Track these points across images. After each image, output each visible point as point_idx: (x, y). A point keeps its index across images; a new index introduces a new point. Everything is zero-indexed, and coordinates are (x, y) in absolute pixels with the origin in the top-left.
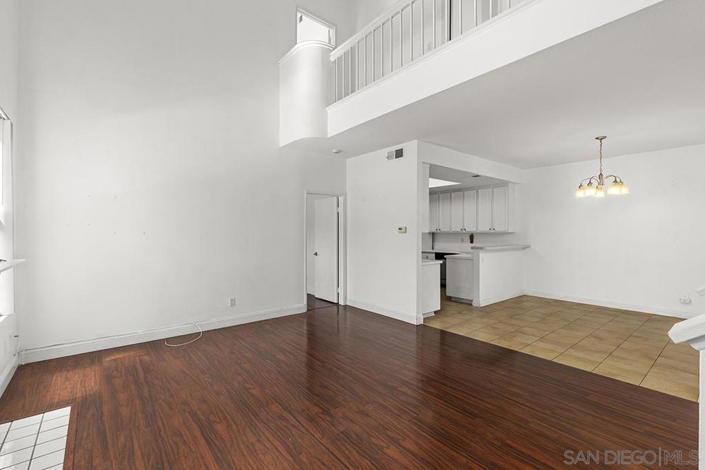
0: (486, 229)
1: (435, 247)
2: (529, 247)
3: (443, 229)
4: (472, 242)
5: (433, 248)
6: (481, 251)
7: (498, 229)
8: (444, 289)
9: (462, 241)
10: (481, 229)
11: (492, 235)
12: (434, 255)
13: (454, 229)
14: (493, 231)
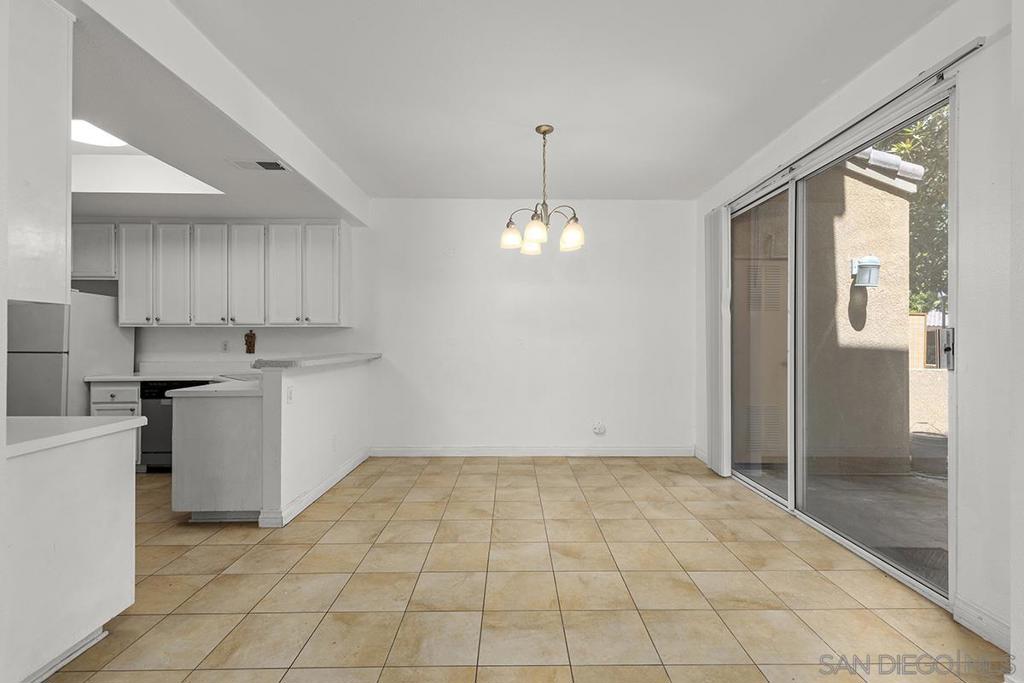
0: (288, 319)
1: (143, 367)
2: (379, 357)
3: (169, 318)
4: (250, 349)
5: (136, 370)
6: (285, 372)
7: (317, 319)
8: (156, 482)
9: (225, 348)
10: (275, 319)
11: (304, 332)
12: (137, 389)
13: (202, 318)
14: (305, 324)
